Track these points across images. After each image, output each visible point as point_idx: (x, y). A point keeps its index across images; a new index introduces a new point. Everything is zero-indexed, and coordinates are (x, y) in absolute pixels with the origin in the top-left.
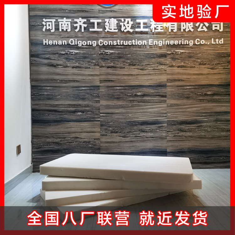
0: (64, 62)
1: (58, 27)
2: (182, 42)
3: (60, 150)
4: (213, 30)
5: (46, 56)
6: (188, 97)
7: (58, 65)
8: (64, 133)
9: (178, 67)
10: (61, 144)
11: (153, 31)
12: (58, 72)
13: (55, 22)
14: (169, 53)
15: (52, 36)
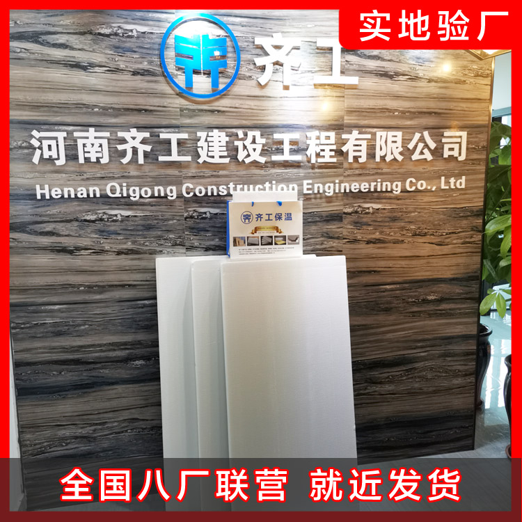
0: (94, 240)
1: (74, 152)
2: (376, 185)
3: (94, 453)
4: (445, 157)
5: (45, 228)
6: (387, 308)
7: (78, 249)
8: (101, 411)
9: (368, 242)
10: (95, 438)
11: (313, 161)
12: (80, 266)
13: (65, 138)
14: (349, 210)
15: (59, 176)
